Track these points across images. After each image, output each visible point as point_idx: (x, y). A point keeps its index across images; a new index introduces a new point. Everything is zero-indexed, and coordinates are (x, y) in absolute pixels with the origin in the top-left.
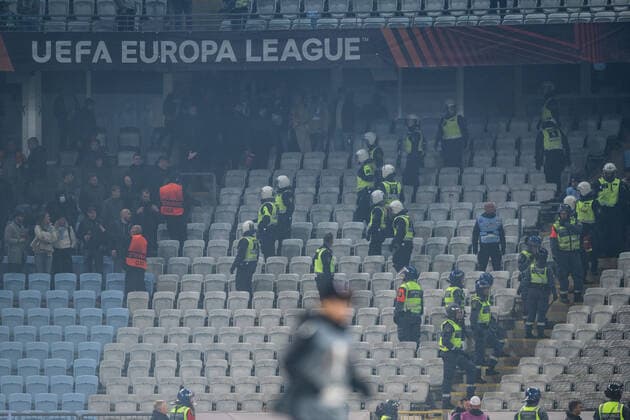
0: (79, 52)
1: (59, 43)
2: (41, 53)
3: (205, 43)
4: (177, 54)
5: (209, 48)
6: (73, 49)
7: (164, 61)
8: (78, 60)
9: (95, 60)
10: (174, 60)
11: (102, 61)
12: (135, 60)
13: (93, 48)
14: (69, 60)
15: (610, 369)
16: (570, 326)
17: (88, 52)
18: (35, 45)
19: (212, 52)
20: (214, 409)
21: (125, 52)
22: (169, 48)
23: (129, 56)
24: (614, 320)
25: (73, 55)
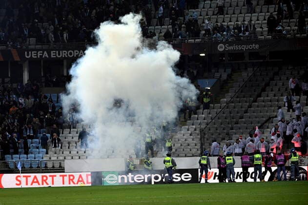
0: (39, 55)
1: (33, 52)
2: (28, 55)
3: (75, 51)
4: (67, 55)
5: (77, 52)
6: (37, 53)
7: (63, 56)
8: (39, 57)
9: (44, 57)
10: (66, 56)
11: (46, 57)
12: (55, 57)
13: (43, 53)
14: (36, 57)
15: (194, 144)
16: (182, 132)
17: (41, 54)
18: (26, 53)
19: (78, 54)
20: (79, 158)
21: (52, 54)
22: (65, 53)
23: (54, 55)
24: (195, 130)
25: (37, 56)
